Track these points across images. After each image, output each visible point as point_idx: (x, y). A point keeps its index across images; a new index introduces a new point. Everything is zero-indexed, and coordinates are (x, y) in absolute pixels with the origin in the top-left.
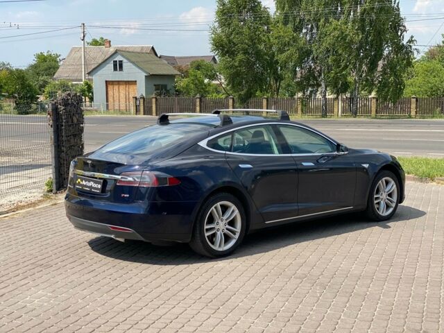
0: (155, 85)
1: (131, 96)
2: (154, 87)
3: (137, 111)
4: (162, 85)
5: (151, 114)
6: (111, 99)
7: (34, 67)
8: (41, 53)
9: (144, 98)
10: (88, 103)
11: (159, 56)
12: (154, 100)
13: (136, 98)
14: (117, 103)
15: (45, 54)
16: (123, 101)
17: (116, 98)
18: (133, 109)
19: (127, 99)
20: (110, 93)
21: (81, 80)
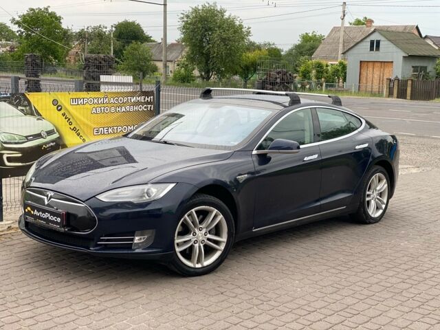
0: (413, 67)
1: (385, 78)
2: (412, 69)
3: (390, 94)
4: (421, 67)
5: (405, 98)
6: (364, 80)
7: (298, 47)
8: (307, 34)
9: (399, 80)
10: (341, 84)
11: (423, 36)
12: (410, 82)
13: (390, 80)
14: (369, 84)
15: (310, 35)
16: (376, 82)
17: (370, 80)
18: (385, 91)
19: (381, 81)
20: (364, 73)
21: (337, 59)
